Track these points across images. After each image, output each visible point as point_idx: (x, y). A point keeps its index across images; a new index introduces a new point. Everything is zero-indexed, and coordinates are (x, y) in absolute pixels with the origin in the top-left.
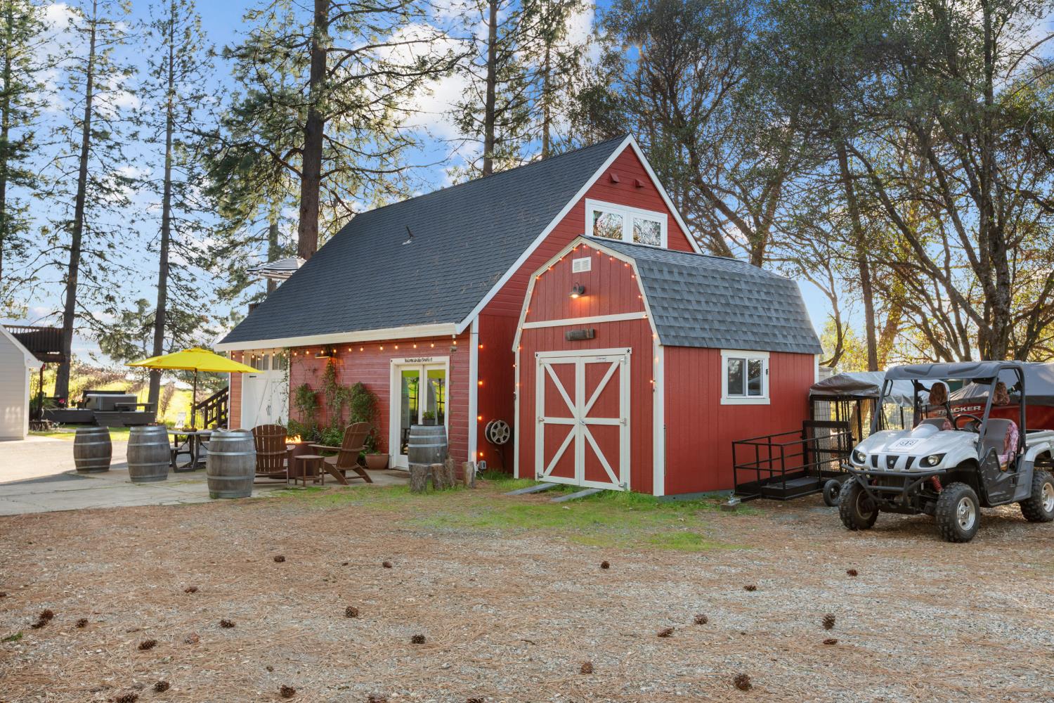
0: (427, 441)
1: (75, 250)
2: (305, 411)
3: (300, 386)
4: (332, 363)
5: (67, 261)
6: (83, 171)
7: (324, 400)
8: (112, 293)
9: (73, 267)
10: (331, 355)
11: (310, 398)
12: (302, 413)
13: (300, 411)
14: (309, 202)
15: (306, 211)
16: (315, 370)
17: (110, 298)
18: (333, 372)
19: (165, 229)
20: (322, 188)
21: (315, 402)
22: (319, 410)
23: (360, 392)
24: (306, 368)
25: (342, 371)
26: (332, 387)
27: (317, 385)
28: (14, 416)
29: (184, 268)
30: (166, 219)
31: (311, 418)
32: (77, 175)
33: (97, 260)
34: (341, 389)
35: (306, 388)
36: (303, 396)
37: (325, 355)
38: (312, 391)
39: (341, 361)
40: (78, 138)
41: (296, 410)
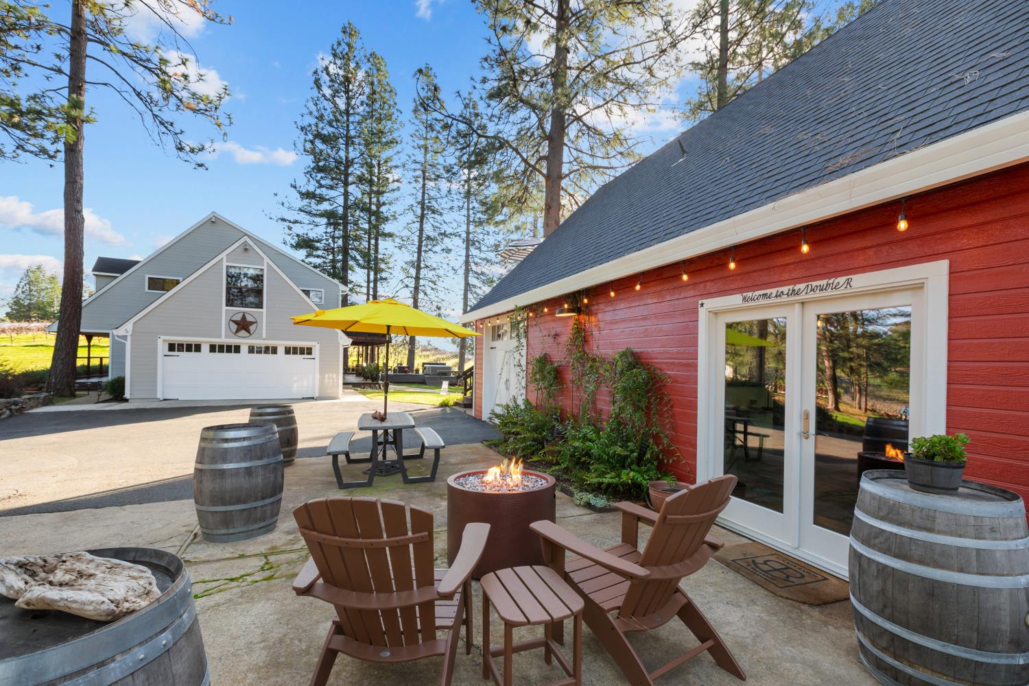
0: (982, 563)
1: (417, 278)
2: (544, 390)
3: (538, 357)
4: (580, 323)
5: (413, 285)
6: (421, 230)
7: (570, 376)
8: (440, 305)
9: (416, 288)
10: (578, 311)
11: (549, 373)
12: (540, 392)
13: (538, 390)
14: (552, 199)
15: (550, 208)
16: (556, 336)
17: (439, 308)
18: (582, 337)
19: (467, 263)
20: (562, 193)
21: (556, 378)
22: (562, 392)
23: (631, 366)
24: (545, 333)
25: (596, 333)
26: (581, 358)
27: (559, 356)
28: (331, 381)
29: (480, 288)
30: (467, 256)
31: (551, 401)
32: (418, 233)
33: (431, 284)
34: (594, 360)
35: (545, 360)
36: (541, 370)
37: (570, 311)
38: (552, 363)
39: (593, 319)
40: (419, 212)
41: (533, 387)
